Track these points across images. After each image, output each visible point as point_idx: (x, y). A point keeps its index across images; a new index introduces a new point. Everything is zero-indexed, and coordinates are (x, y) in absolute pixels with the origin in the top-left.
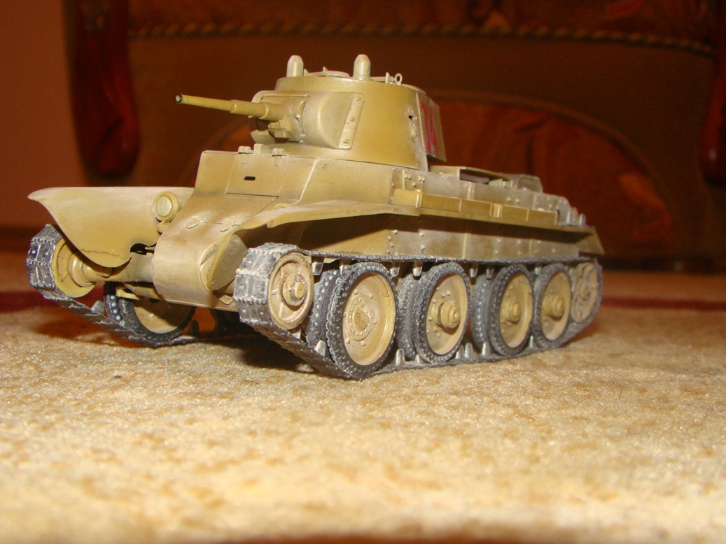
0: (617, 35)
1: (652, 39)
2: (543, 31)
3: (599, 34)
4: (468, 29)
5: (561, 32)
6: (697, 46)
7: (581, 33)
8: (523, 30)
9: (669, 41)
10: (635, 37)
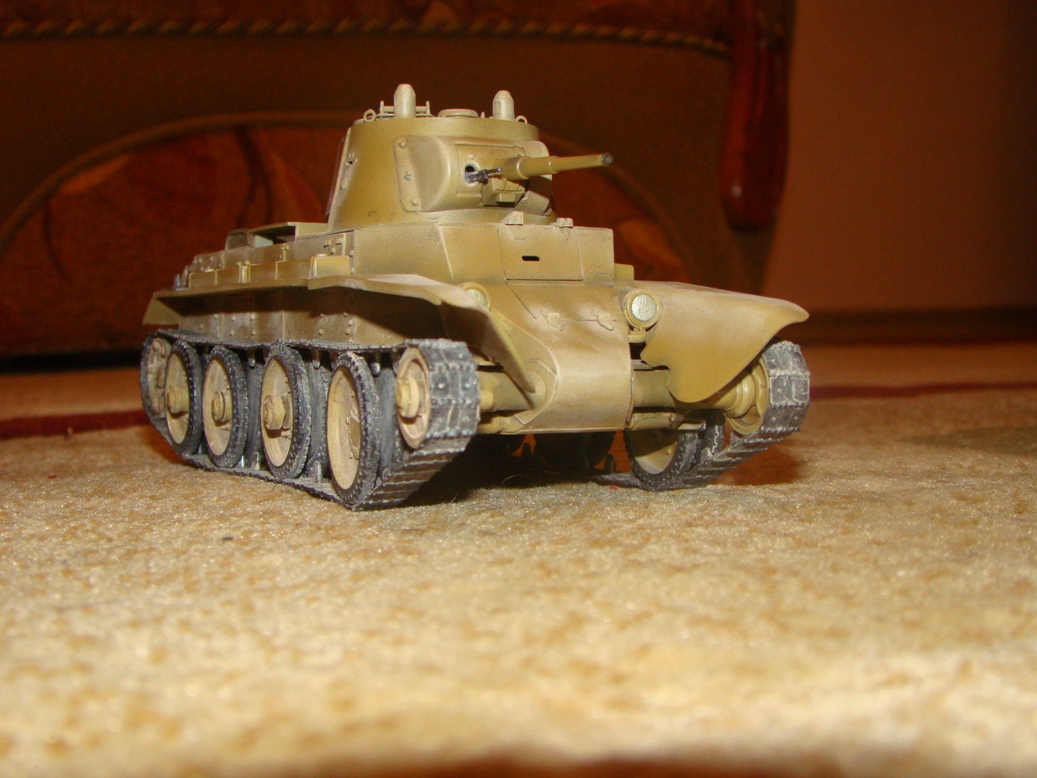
0: (605, 30)
1: (650, 34)
2: (504, 26)
3: (580, 29)
4: (401, 24)
5: (529, 27)
6: (708, 43)
7: (556, 28)
8: (477, 26)
9: (672, 37)
10: (627, 32)
